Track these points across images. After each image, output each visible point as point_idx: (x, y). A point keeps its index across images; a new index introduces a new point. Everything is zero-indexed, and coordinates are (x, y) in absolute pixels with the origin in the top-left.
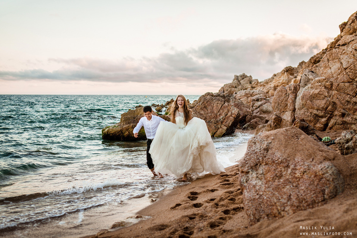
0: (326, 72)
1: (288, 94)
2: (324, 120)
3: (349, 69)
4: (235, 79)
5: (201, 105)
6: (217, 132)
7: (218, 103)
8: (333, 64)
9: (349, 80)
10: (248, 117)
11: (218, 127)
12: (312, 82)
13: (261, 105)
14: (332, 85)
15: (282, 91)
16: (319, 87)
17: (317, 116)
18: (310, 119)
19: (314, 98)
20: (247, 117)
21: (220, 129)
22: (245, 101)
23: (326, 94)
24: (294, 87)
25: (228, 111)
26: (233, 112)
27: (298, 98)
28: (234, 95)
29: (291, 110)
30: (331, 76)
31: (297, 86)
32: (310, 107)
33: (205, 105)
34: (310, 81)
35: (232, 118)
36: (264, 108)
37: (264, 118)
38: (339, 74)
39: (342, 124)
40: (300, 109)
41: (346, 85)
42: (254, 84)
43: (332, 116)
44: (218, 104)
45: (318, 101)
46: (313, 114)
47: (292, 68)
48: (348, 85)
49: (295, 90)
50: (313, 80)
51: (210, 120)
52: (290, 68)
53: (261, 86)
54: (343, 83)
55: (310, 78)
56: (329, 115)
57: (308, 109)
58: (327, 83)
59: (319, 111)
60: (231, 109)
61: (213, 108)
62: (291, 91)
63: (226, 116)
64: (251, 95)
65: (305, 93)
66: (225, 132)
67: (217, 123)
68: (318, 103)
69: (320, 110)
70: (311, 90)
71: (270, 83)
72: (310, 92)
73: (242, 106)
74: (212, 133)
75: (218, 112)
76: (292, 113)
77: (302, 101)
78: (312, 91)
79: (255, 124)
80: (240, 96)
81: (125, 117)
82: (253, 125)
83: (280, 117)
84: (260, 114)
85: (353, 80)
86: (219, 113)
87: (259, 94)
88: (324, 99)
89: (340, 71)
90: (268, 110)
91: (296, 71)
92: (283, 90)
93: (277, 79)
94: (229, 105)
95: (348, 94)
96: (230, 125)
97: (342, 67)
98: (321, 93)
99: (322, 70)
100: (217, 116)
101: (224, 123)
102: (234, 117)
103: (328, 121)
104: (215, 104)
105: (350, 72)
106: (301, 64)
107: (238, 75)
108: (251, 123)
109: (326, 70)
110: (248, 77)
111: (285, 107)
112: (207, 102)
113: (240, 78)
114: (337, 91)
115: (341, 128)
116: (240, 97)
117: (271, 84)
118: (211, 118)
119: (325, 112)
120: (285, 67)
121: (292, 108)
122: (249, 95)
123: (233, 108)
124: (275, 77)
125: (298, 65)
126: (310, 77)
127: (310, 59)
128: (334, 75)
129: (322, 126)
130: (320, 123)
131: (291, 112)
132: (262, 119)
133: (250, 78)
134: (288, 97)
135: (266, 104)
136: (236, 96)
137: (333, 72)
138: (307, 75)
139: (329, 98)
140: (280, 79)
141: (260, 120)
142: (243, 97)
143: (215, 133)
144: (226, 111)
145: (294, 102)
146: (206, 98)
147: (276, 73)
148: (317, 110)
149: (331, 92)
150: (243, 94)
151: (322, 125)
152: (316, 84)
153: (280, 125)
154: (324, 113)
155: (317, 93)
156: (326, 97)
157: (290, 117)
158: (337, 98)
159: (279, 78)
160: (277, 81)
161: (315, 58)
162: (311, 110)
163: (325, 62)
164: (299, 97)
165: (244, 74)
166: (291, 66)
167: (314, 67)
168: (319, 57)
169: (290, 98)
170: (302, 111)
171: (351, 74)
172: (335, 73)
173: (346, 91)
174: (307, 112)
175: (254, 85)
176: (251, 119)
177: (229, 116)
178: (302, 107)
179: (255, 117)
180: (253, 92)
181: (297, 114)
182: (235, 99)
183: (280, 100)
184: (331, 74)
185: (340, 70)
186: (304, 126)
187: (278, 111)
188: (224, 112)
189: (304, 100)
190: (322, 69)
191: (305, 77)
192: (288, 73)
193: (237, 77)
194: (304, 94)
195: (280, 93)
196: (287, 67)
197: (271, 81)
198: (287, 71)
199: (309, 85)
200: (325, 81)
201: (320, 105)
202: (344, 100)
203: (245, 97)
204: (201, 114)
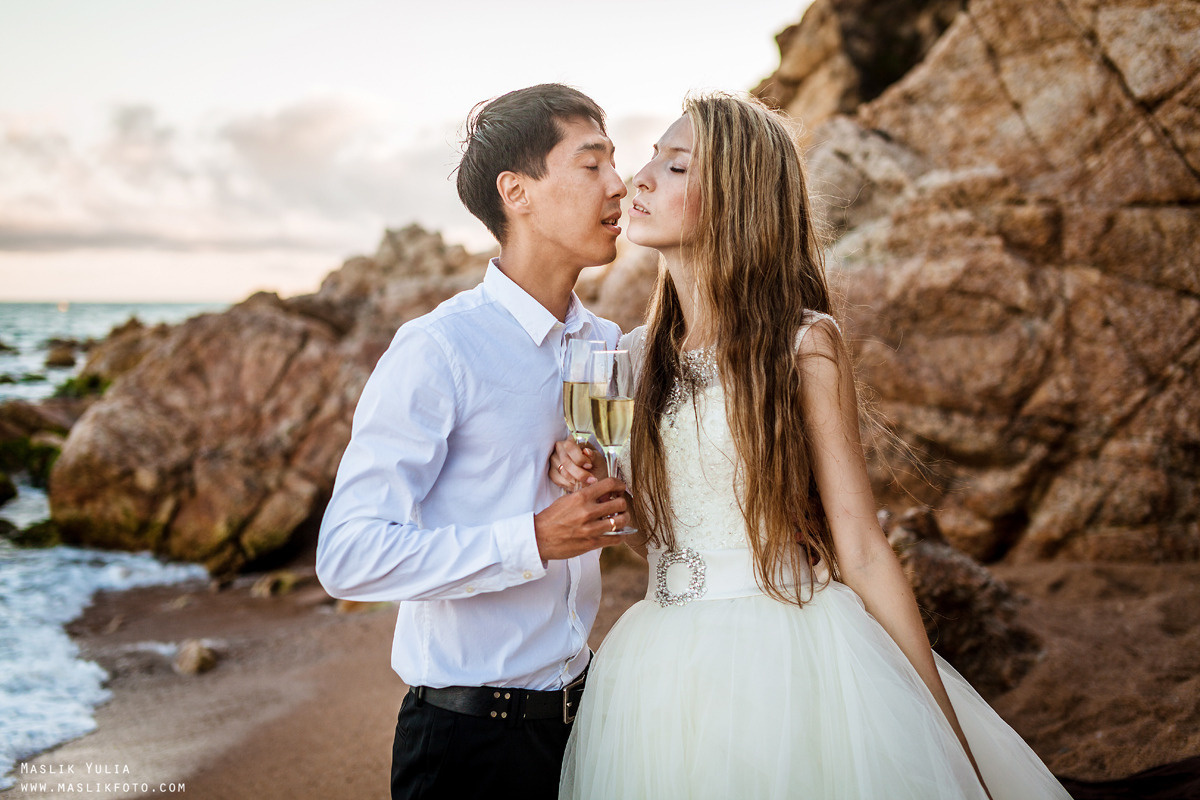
0: (987, 132)
2: (992, 483)
3: (1185, 103)
6: (255, 514)
7: (266, 348)
8: (1040, 74)
9: (1187, 188)
11: (266, 487)
12: (897, 204)
14: (1056, 221)
16: (958, 237)
17: (935, 449)
19: (915, 319)
21: (279, 499)
23: (1022, 294)
25: (325, 390)
30: (1028, 158)
32: (888, 387)
33: (193, 353)
34: (880, 201)
38: (1098, 146)
39: (1145, 521)
41: (1164, 225)
43: (1061, 455)
44: (268, 353)
45: (952, 346)
46: (908, 439)
48: (1184, 223)
50: (900, 189)
51: (221, 446)
54: (1145, 211)
55: (876, 176)
56: (1038, 452)
58: (1023, 212)
59: (957, 419)
60: (341, 378)
61: (237, 374)
63: (312, 417)
67: (258, 458)
68: (950, 361)
69: (966, 411)
70: (892, 260)
72: (885, 281)
74: (229, 520)
75: (267, 399)
78: (899, 275)
88: (996, 327)
89: (1100, 121)
94: (329, 356)
97: (1116, 90)
98: (977, 283)
99: (952, 123)
100: (258, 419)
101: (300, 463)
103: (1028, 497)
104: (248, 352)
105: (1187, 124)
109: (987, 117)
114: (1104, 266)
115: (1140, 554)
118: (224, 434)
119: (1008, 427)
123: (352, 373)
126: (883, 166)
128: (1059, 155)
129: (981, 525)
130: (963, 502)
137: (1044, 132)
138: (857, 159)
139: (1037, 321)
143: (246, 526)
144: (310, 388)
148: (947, 409)
149: (1050, 274)
151: (981, 515)
152: (936, 219)
154: (1001, 431)
155: (945, 282)
156: (1020, 311)
158: (1106, 323)
162: (891, 411)
163: (964, 65)
172: (1058, 139)
173: (1169, 272)
177: (332, 421)
184: (1028, 143)
185: (1102, 112)
188: (302, 397)
190: (952, 112)
191: (844, 173)
199: (878, 230)
200: (1005, 193)
201: (971, 372)
204: (169, 412)
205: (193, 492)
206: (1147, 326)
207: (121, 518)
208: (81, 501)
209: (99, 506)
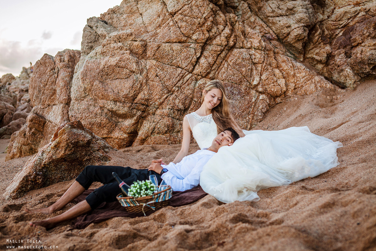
0: (133, 22)
1: (56, 70)
2: (128, 123)
3: (181, 14)
8: (147, 5)
9: (180, 38)
12: (105, 42)
14: (145, 46)
16: (119, 50)
17: (114, 113)
18: (99, 121)
19: (107, 75)
20: (5, 116)
23: (134, 67)
27: (75, 76)
29: (62, 103)
30: (142, 29)
32: (100, 95)
34: (101, 40)
38: (160, 26)
39: (166, 132)
40: (80, 99)
41: (174, 48)
43: (145, 114)
45: (117, 82)
46: (106, 110)
48: (179, 48)
49: (71, 61)
50: (105, 36)
54: (169, 44)
55: (99, 33)
56: (139, 113)
57: (95, 100)
58: (136, 43)
59: (118, 104)
62: (64, 63)
65: (89, 65)
68: (116, 87)
69: (120, 102)
70: (102, 58)
72: (100, 63)
76: (64, 107)
77: (83, 83)
78: (104, 61)
82: (11, 128)
83: (42, 117)
85: (189, 37)
88: (128, 77)
89: (161, 19)
92: (47, 61)
95: (179, 67)
97: (165, 10)
98: (123, 64)
103: (137, 126)
105: (182, 20)
108: (9, 126)
109: (133, 18)
111: (52, 96)
114: (157, 59)
115: (165, 142)
119: (131, 106)
121: (65, 97)
128: (150, 28)
129: (125, 136)
130: (120, 129)
131: (62, 105)
134: (56, 75)
137: (147, 22)
138: (94, 28)
139: (139, 75)
145: (68, 85)
148: (115, 101)
149: (143, 62)
151: (125, 133)
152: (112, 45)
153: (42, 132)
154: (129, 107)
155: (114, 64)
156: (134, 72)
157: (60, 117)
158: (157, 76)
162: (101, 102)
164: (77, 74)
167: (109, 14)
169: (60, 78)
170: (84, 104)
171: (184, 24)
172: (150, 24)
173: (174, 61)
174: (94, 106)
178: (83, 95)
181: (73, 110)
183: (42, 81)
184: (142, 25)
185: (161, 16)
186: (78, 142)
187: (38, 104)
189: (88, 80)
190: (125, 16)
191: (90, 32)
194: (87, 66)
195: (42, 68)
199: (99, 49)
200: (131, 38)
201: (121, 90)
202: (170, 79)
206: (168, 77)
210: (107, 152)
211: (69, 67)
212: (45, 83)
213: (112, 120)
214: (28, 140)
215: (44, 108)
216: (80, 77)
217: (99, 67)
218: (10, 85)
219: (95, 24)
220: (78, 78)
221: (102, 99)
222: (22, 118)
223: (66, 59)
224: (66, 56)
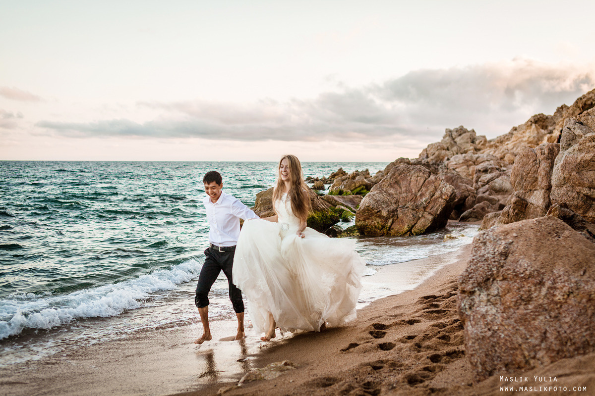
1: (538, 161)
4: (446, 135)
5: (390, 178)
6: (416, 223)
7: (418, 176)
10: (470, 200)
11: (419, 216)
12: (581, 141)
13: (492, 179)
15: (528, 155)
16: (593, 148)
17: (588, 197)
18: (576, 204)
19: (583, 167)
20: (467, 199)
21: (422, 220)
22: (464, 172)
24: (550, 149)
25: (436, 189)
26: (444, 190)
27: (555, 168)
28: (446, 162)
29: (543, 188)
31: (555, 148)
32: (577, 183)
33: (396, 178)
34: (578, 139)
35: (442, 201)
36: (497, 185)
37: (496, 201)
40: (559, 186)
42: (479, 144)
44: (419, 178)
45: (592, 173)
46: (582, 195)
47: (544, 118)
49: (551, 154)
50: (581, 137)
51: (405, 205)
52: (541, 116)
53: (491, 147)
55: (576, 133)
57: (573, 187)
59: (592, 190)
60: (441, 186)
61: (410, 184)
62: (545, 156)
63: (432, 197)
64: (474, 163)
65: (568, 159)
66: (429, 225)
67: (416, 208)
68: (591, 177)
69: (594, 189)
70: (579, 153)
71: (506, 143)
72: (577, 158)
73: (459, 182)
74: (408, 225)
75: (419, 191)
76: (545, 192)
77: (563, 173)
78: (580, 157)
79: (481, 211)
80: (456, 164)
81: (263, 198)
82: (477, 212)
83: (525, 200)
84: (490, 195)
86: (420, 193)
87: (487, 160)
90: (504, 188)
91: (551, 122)
92: (530, 153)
93: (519, 135)
94: (436, 179)
96: (439, 213)
100: (416, 197)
101: (428, 210)
102: (446, 200)
104: (412, 178)
106: (560, 110)
107: (452, 128)
108: (474, 209)
110: (468, 132)
111: (534, 183)
112: (400, 174)
113: (454, 134)
116: (455, 166)
117: (508, 144)
118: (406, 201)
120: (533, 115)
121: (546, 184)
122: (471, 163)
123: (444, 184)
124: (515, 132)
125: (556, 111)
126: (578, 132)
127: (577, 102)
131: (543, 191)
132: (493, 202)
133: (472, 133)
134: (538, 166)
135: (500, 178)
136: (448, 164)
138: (572, 129)
140: (524, 134)
141: (489, 205)
142: (461, 166)
143: (413, 226)
144: (431, 188)
145: (549, 174)
146: (399, 168)
147: (516, 125)
148: (590, 188)
150: (461, 161)
152: (587, 144)
153: (524, 213)
155: (589, 158)
157: (542, 200)
159: (522, 134)
160: (519, 138)
161: (585, 99)
162: (578, 189)
164: (557, 166)
165: (462, 127)
166: (542, 114)
167: (584, 116)
168: (591, 98)
169: (541, 168)
170: (563, 190)
174: (572, 191)
175: (479, 146)
176: (474, 203)
177: (438, 198)
178: (563, 183)
179: (481, 199)
180: (478, 157)
181: (554, 194)
182: (448, 169)
183: (525, 170)
186: (566, 216)
187: (520, 189)
188: (429, 191)
189: (567, 171)
191: (569, 133)
192: (537, 125)
193: (450, 131)
194: (566, 160)
195: (524, 160)
196: (536, 116)
197: (507, 139)
198: (536, 122)
199: (576, 146)
203: (464, 165)
204: (390, 195)
205: (398, 217)
207: (376, 225)
208: (365, 220)
209: (370, 221)
210: (584, 224)
211: (549, 159)
212: (528, 172)
213: (587, 203)
214: (511, 219)
215: (525, 193)
216: (560, 168)
217: (577, 161)
218: (450, 161)
219: (573, 126)
220: (558, 169)
221: (579, 186)
222: (486, 201)
223: (546, 152)
224: (546, 149)
